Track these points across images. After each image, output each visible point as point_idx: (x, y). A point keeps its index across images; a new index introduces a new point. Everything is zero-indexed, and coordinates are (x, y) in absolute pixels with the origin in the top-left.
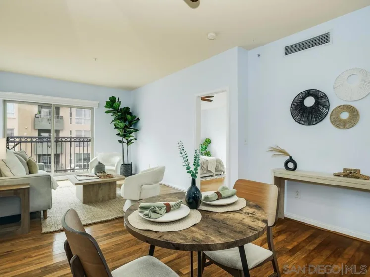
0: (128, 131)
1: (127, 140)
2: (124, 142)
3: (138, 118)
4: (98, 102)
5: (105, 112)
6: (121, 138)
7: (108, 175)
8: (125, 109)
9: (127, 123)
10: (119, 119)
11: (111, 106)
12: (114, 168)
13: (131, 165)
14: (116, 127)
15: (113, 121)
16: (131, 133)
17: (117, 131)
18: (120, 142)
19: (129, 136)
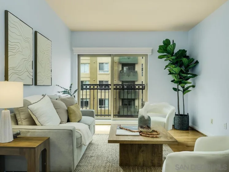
0: (184, 77)
1: (183, 87)
2: (179, 90)
3: (197, 61)
4: (152, 48)
5: (159, 58)
6: (175, 86)
7: (154, 131)
8: (180, 53)
9: (183, 69)
10: (173, 64)
11: (164, 50)
12: (165, 120)
13: (187, 116)
14: (171, 73)
15: (167, 67)
16: (188, 79)
17: (172, 77)
18: (175, 89)
19: (186, 83)
